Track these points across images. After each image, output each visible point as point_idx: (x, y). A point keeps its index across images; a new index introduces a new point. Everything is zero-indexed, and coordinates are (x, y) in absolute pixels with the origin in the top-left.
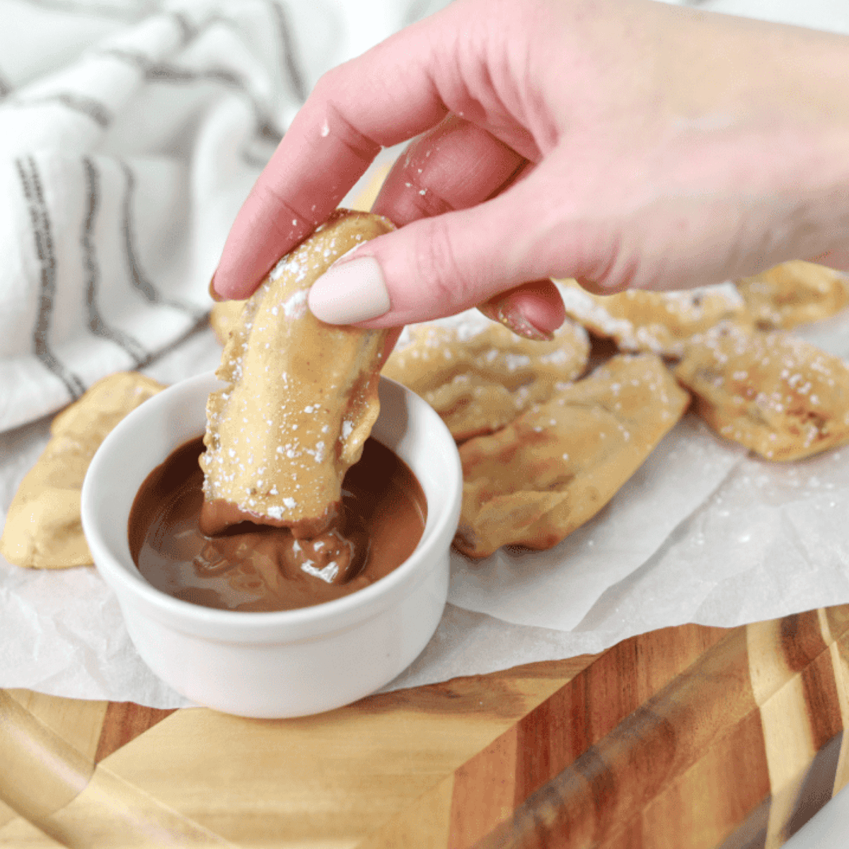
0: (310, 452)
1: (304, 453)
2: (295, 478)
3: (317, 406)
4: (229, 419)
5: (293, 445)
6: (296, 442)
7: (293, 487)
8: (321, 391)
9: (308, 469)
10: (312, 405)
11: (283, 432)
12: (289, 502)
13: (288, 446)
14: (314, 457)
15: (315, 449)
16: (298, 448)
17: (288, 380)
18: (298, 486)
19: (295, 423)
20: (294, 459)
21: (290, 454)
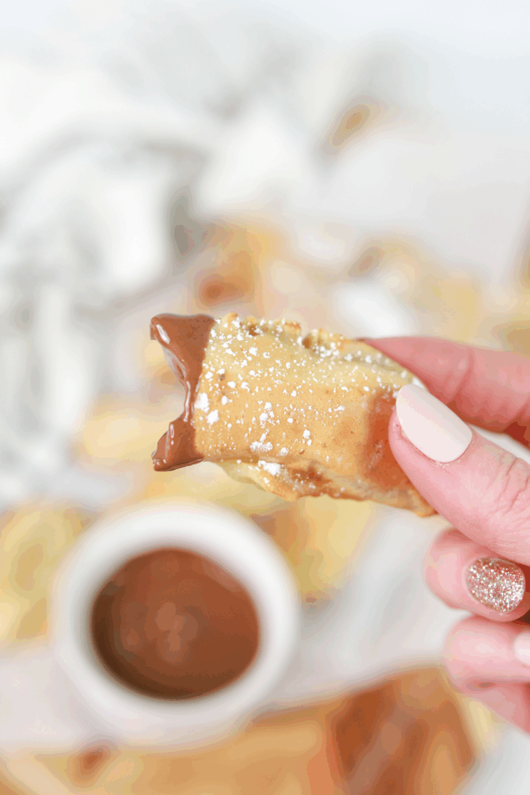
0: (264, 437)
1: (264, 431)
2: (238, 422)
3: (309, 442)
4: (281, 346)
5: (274, 419)
6: (275, 423)
7: (229, 421)
8: (325, 446)
9: (246, 435)
10: (311, 437)
11: (286, 408)
12: (213, 417)
13: (272, 414)
14: (258, 441)
15: (266, 441)
16: (268, 425)
17: (338, 412)
18: (230, 425)
19: (295, 420)
20: (258, 421)
21: (263, 417)
